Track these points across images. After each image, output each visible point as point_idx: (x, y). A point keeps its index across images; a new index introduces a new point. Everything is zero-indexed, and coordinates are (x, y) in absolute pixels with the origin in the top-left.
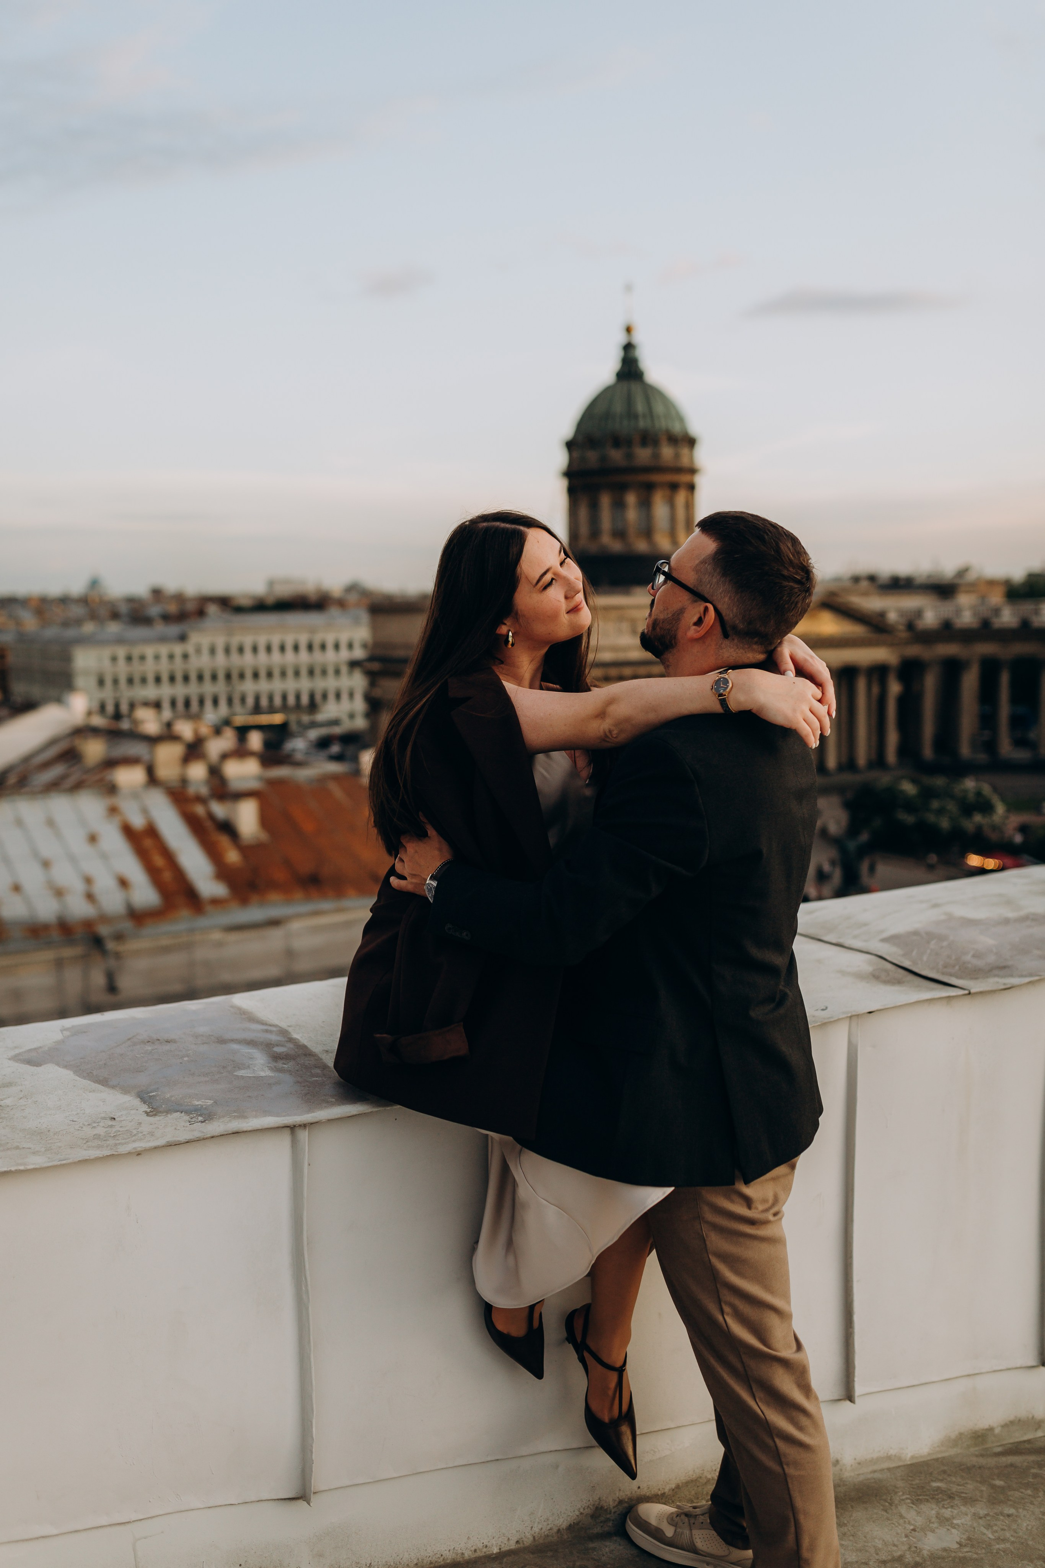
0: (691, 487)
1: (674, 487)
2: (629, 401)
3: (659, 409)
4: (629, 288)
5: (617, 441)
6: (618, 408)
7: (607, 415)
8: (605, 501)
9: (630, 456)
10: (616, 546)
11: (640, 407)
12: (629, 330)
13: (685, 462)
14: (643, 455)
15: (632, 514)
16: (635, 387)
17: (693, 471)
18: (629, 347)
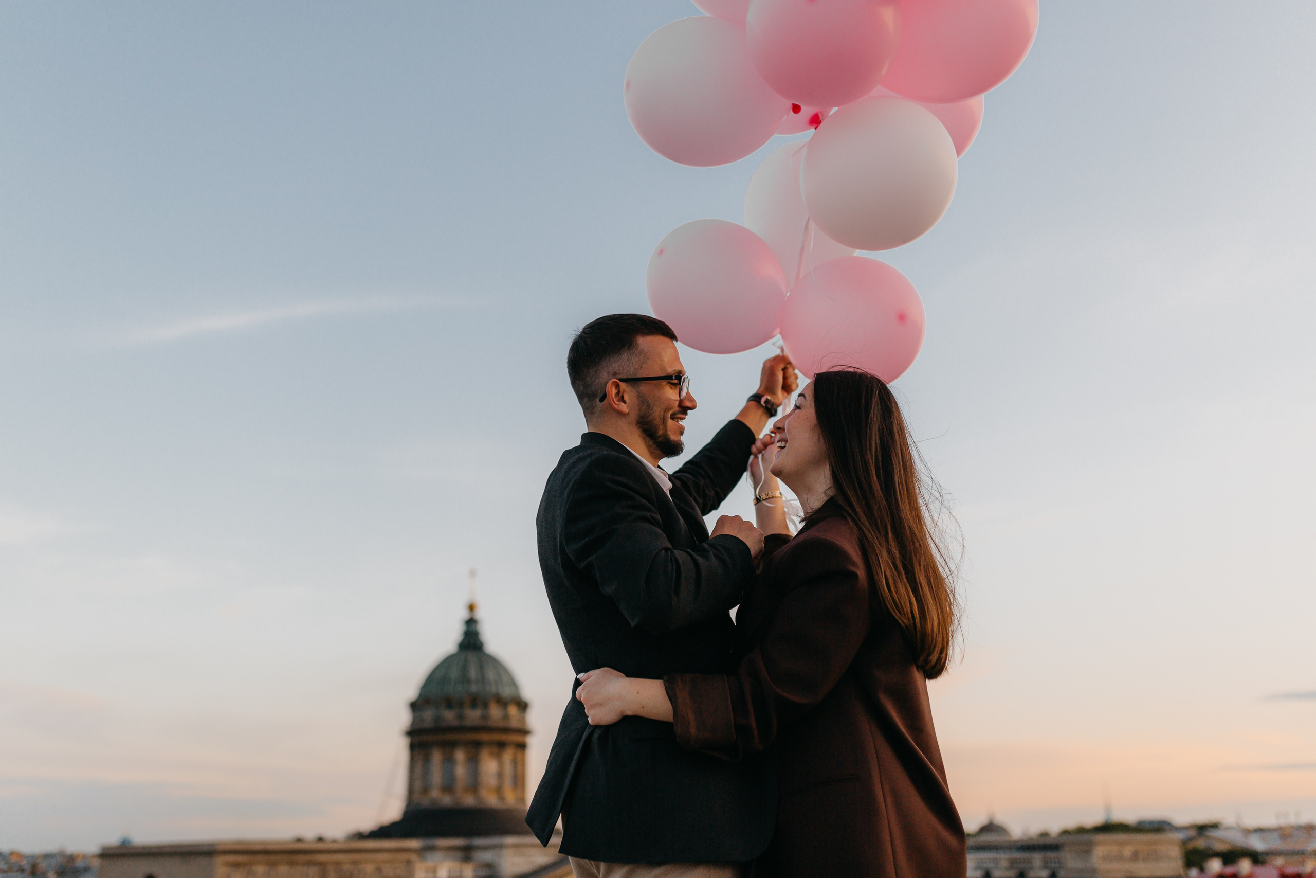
0: (522, 746)
1: (502, 745)
2: (464, 669)
3: (491, 675)
4: (473, 573)
5: (449, 703)
6: (454, 673)
7: (444, 680)
8: (437, 757)
9: (461, 717)
10: (446, 800)
11: (473, 673)
12: (471, 608)
13: (514, 723)
14: (473, 716)
15: (461, 771)
16: (472, 657)
17: (525, 732)
18: (471, 625)
